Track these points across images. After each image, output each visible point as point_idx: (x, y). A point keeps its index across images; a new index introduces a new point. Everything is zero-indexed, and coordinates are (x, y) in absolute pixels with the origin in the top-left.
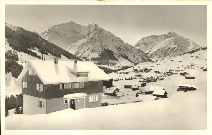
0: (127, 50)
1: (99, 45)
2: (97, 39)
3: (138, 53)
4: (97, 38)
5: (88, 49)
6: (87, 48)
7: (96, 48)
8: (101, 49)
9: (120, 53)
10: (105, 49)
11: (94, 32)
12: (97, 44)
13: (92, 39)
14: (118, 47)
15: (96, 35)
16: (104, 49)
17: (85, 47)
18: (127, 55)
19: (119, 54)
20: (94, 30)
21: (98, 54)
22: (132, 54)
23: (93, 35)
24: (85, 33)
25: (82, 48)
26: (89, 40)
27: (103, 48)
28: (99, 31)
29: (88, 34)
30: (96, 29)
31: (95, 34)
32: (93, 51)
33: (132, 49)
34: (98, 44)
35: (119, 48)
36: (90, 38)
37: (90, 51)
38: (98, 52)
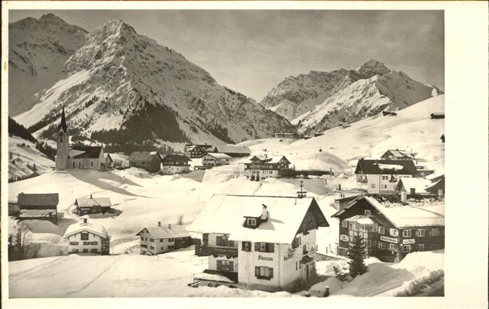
0: (228, 110)
1: (129, 87)
2: (125, 68)
3: (262, 121)
4: (125, 65)
5: (87, 105)
6: (88, 101)
7: (119, 99)
8: (134, 103)
9: (203, 119)
10: (147, 103)
11: (116, 48)
12: (122, 86)
13: (107, 69)
14: (194, 99)
15: (123, 57)
16: (143, 102)
17: (82, 97)
18: (223, 126)
19: (198, 123)
20: (118, 43)
21: (122, 116)
22: (244, 124)
23: (113, 56)
24: (91, 54)
25: (71, 101)
26: (97, 72)
27: (141, 99)
28: (136, 47)
29: (99, 56)
30: (127, 39)
31: (119, 54)
32: (105, 108)
33: (246, 106)
34: (127, 85)
35: (200, 102)
36: (100, 68)
37: (96, 110)
38: (121, 113)
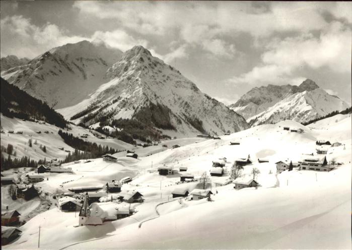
0: (205, 110)
1: (141, 93)
2: (140, 79)
3: (226, 118)
4: (140, 77)
5: (115, 102)
6: (115, 99)
7: (133, 99)
8: (143, 102)
9: (187, 115)
10: (151, 104)
11: (136, 65)
12: (136, 91)
13: (129, 79)
14: (183, 101)
15: (140, 71)
16: (148, 103)
17: (111, 97)
18: (200, 119)
19: (183, 117)
20: (138, 62)
21: (134, 111)
22: (215, 119)
23: (134, 71)
25: (105, 98)
26: (123, 81)
27: (147, 101)
28: (150, 65)
29: (126, 69)
30: (144, 59)
31: (138, 69)
32: (124, 104)
33: (217, 107)
34: (139, 90)
35: (186, 103)
36: (125, 77)
37: (119, 106)
38: (134, 108)
